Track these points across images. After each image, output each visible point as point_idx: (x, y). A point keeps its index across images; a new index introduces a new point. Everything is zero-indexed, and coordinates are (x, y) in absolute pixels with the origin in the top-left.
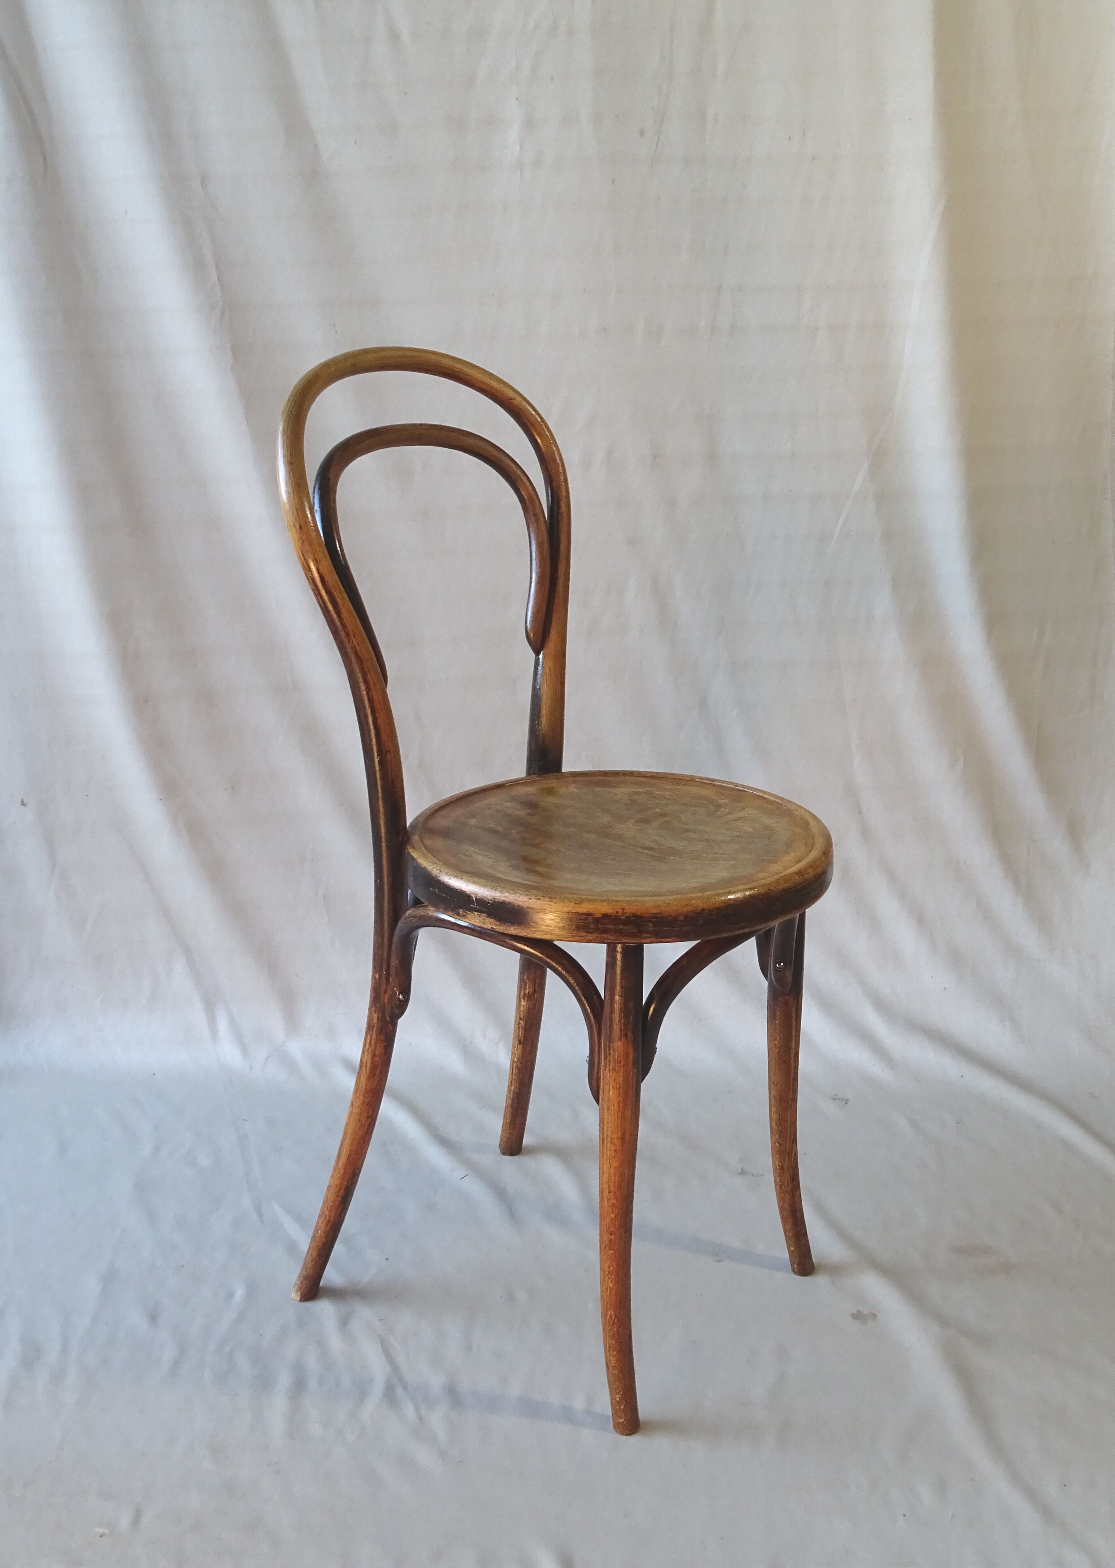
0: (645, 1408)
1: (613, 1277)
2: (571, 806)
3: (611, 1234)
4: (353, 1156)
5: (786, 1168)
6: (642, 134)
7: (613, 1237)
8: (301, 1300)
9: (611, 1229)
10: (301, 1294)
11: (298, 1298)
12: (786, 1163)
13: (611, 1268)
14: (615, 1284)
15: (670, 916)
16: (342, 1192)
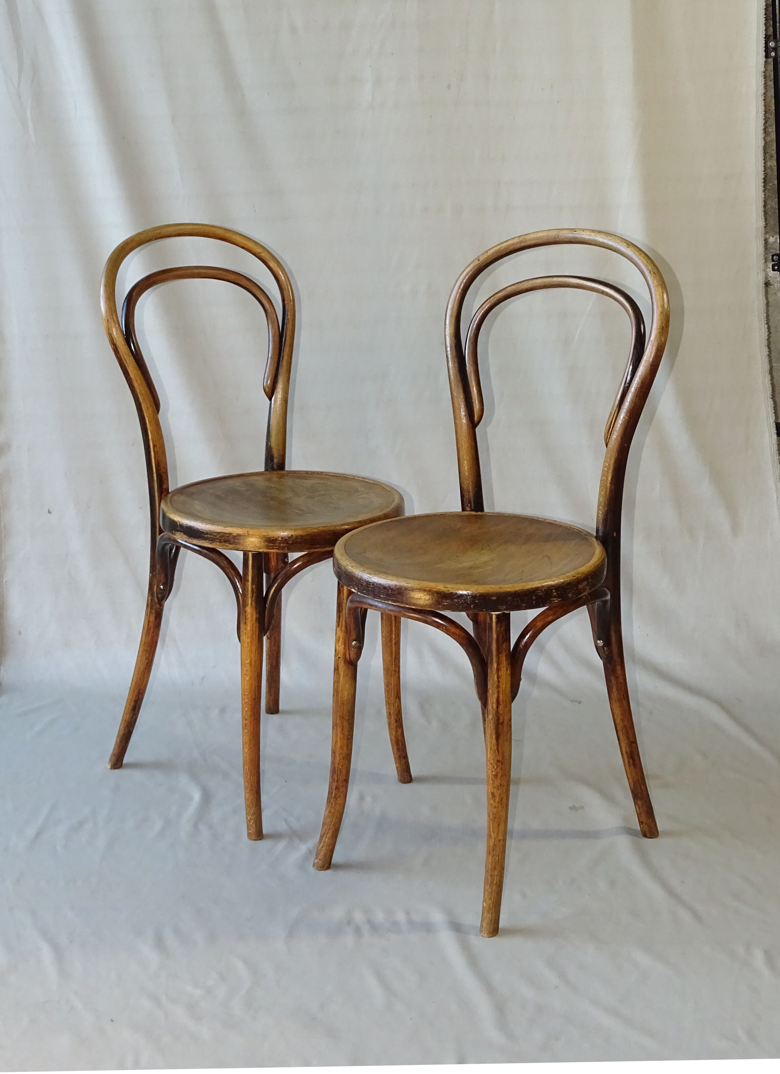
0: (266, 829)
1: (247, 746)
2: (274, 487)
3: (246, 720)
4: (138, 682)
5: (392, 714)
6: (449, 87)
7: (247, 722)
8: (111, 769)
9: (246, 717)
10: (111, 765)
11: (109, 767)
12: (392, 711)
13: (246, 740)
14: (248, 750)
15: (273, 537)
16: (133, 703)
